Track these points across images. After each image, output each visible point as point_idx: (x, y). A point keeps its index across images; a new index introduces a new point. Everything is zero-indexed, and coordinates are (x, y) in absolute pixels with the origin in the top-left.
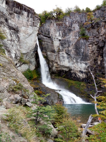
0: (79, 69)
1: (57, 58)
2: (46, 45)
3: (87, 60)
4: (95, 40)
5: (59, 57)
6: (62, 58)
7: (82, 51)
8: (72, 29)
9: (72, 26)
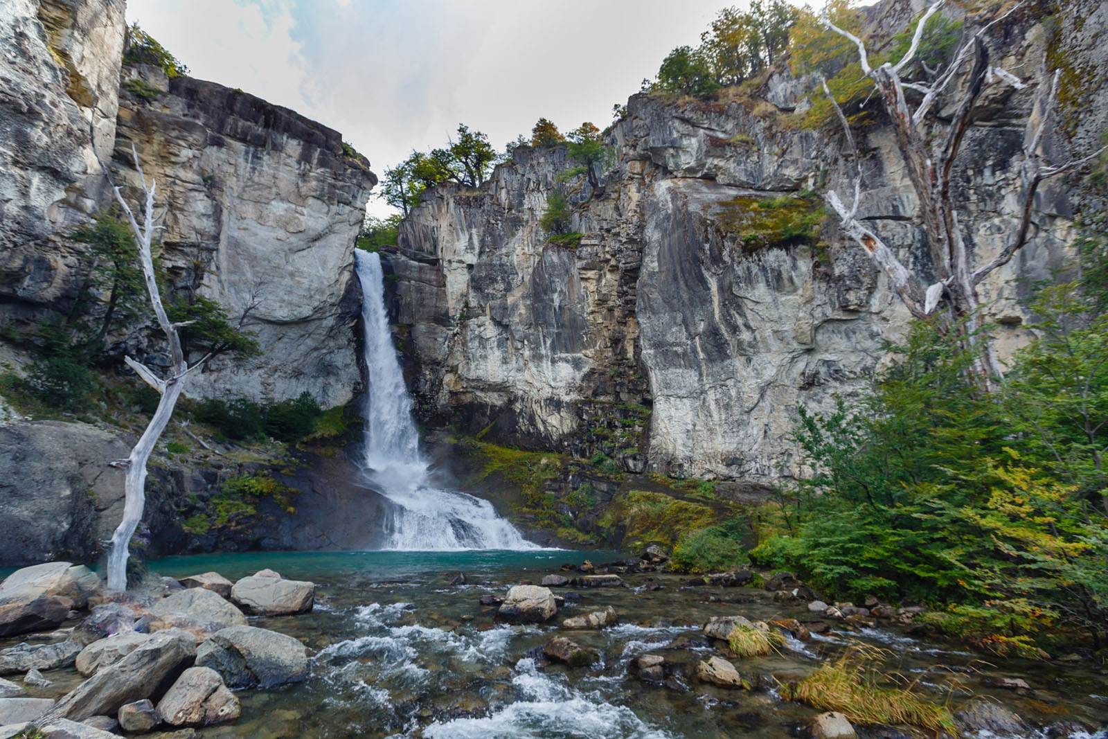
0: (547, 392)
1: (458, 348)
2: (414, 295)
3: (583, 344)
4: (607, 249)
5: (464, 344)
6: (477, 344)
7: (557, 303)
8: (525, 217)
9: (521, 204)
